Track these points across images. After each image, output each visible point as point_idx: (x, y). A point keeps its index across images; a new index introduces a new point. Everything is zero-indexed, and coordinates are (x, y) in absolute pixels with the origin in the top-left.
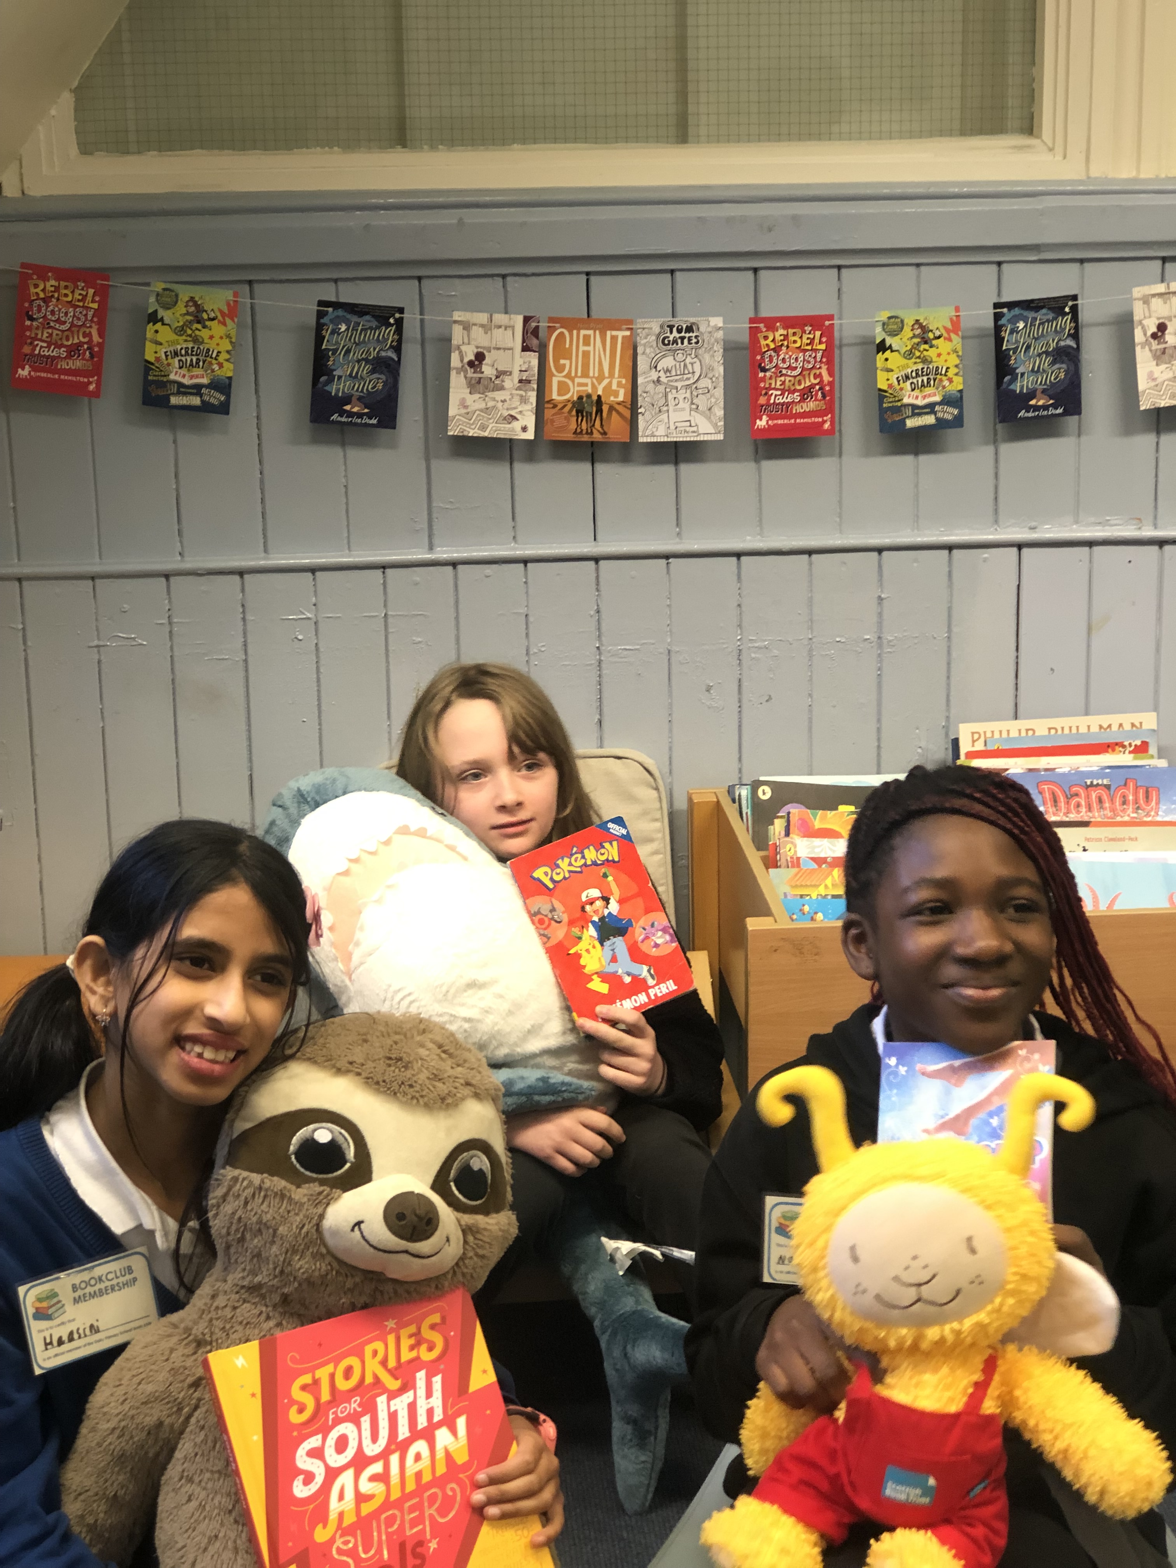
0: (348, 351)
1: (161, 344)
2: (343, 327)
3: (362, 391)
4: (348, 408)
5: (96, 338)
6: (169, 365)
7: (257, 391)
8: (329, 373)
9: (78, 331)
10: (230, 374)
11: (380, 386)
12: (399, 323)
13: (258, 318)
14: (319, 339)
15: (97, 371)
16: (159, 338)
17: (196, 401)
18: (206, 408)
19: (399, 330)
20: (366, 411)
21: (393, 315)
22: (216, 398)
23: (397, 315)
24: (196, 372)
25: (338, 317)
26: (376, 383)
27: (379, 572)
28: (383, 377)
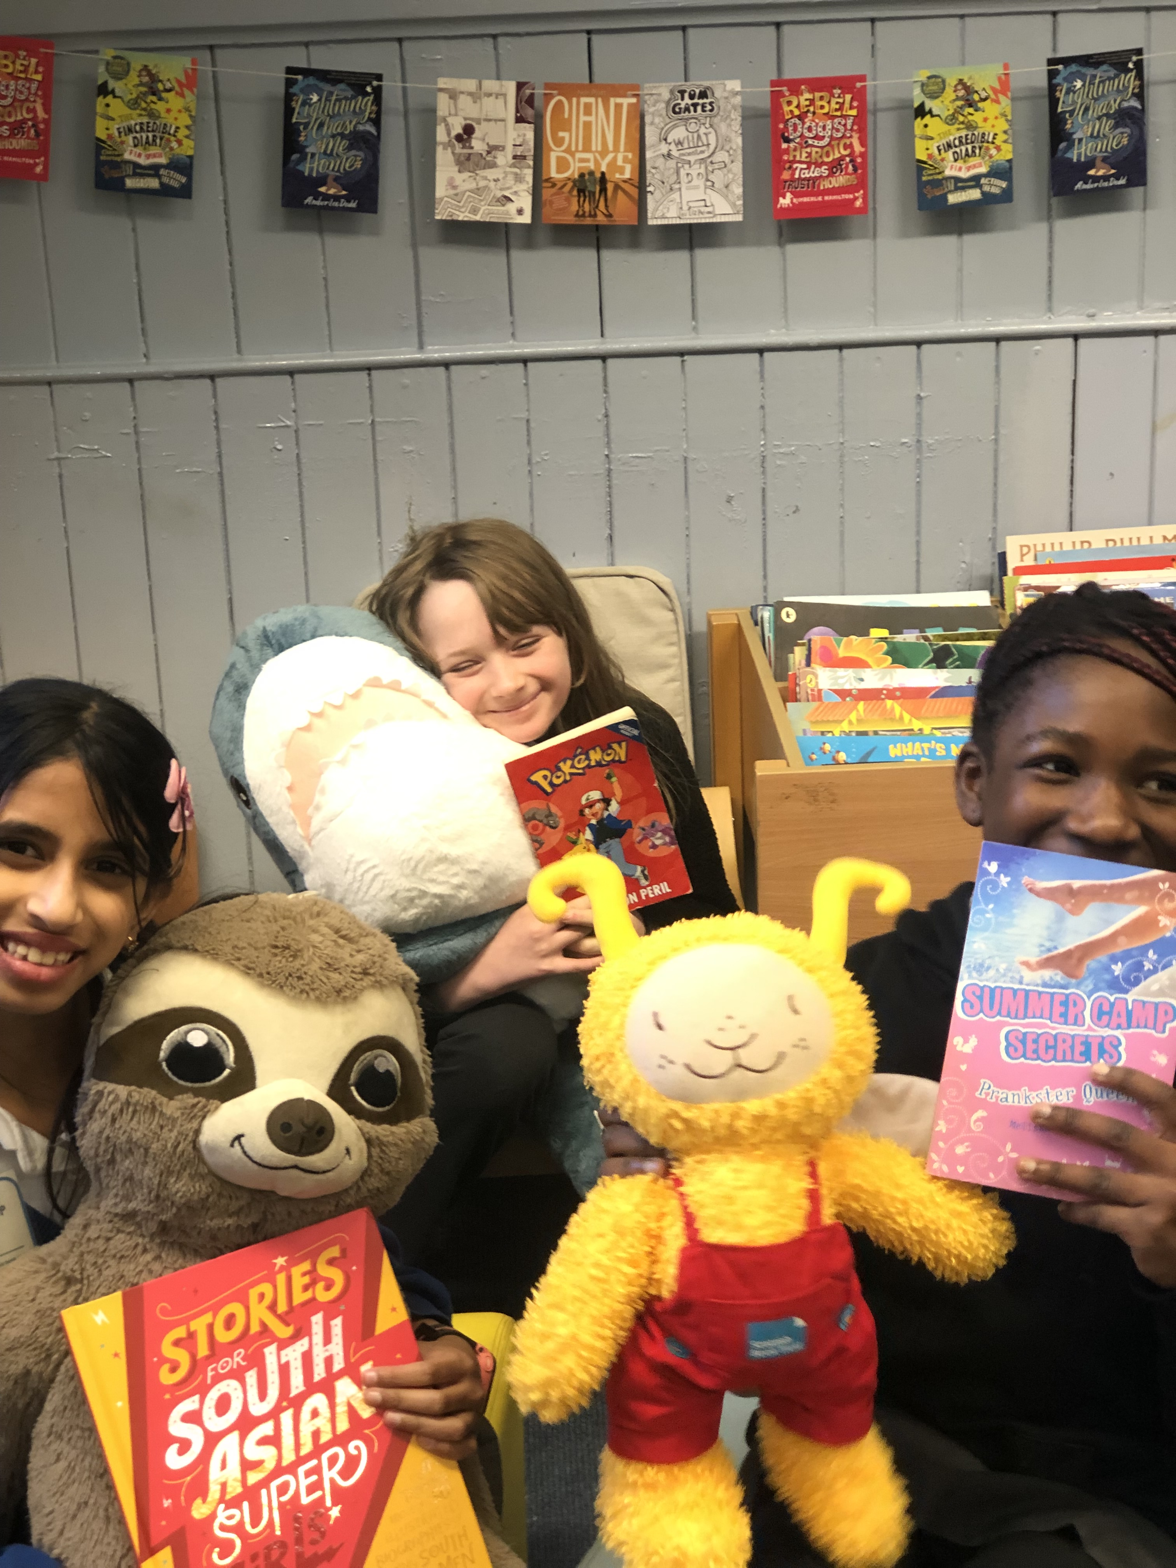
0: (321, 125)
1: (113, 119)
2: (315, 98)
3: (338, 171)
4: (323, 189)
5: (41, 114)
6: (122, 143)
7: (223, 173)
8: (301, 150)
9: (21, 107)
10: (190, 152)
11: (358, 165)
12: (378, 91)
13: (221, 88)
14: (289, 111)
15: (44, 151)
16: (111, 112)
17: (154, 183)
18: (166, 191)
19: (378, 101)
20: (344, 193)
21: (370, 84)
22: (176, 180)
23: (375, 83)
24: (153, 150)
25: (308, 86)
26: (353, 161)
27: (364, 375)
28: (361, 154)
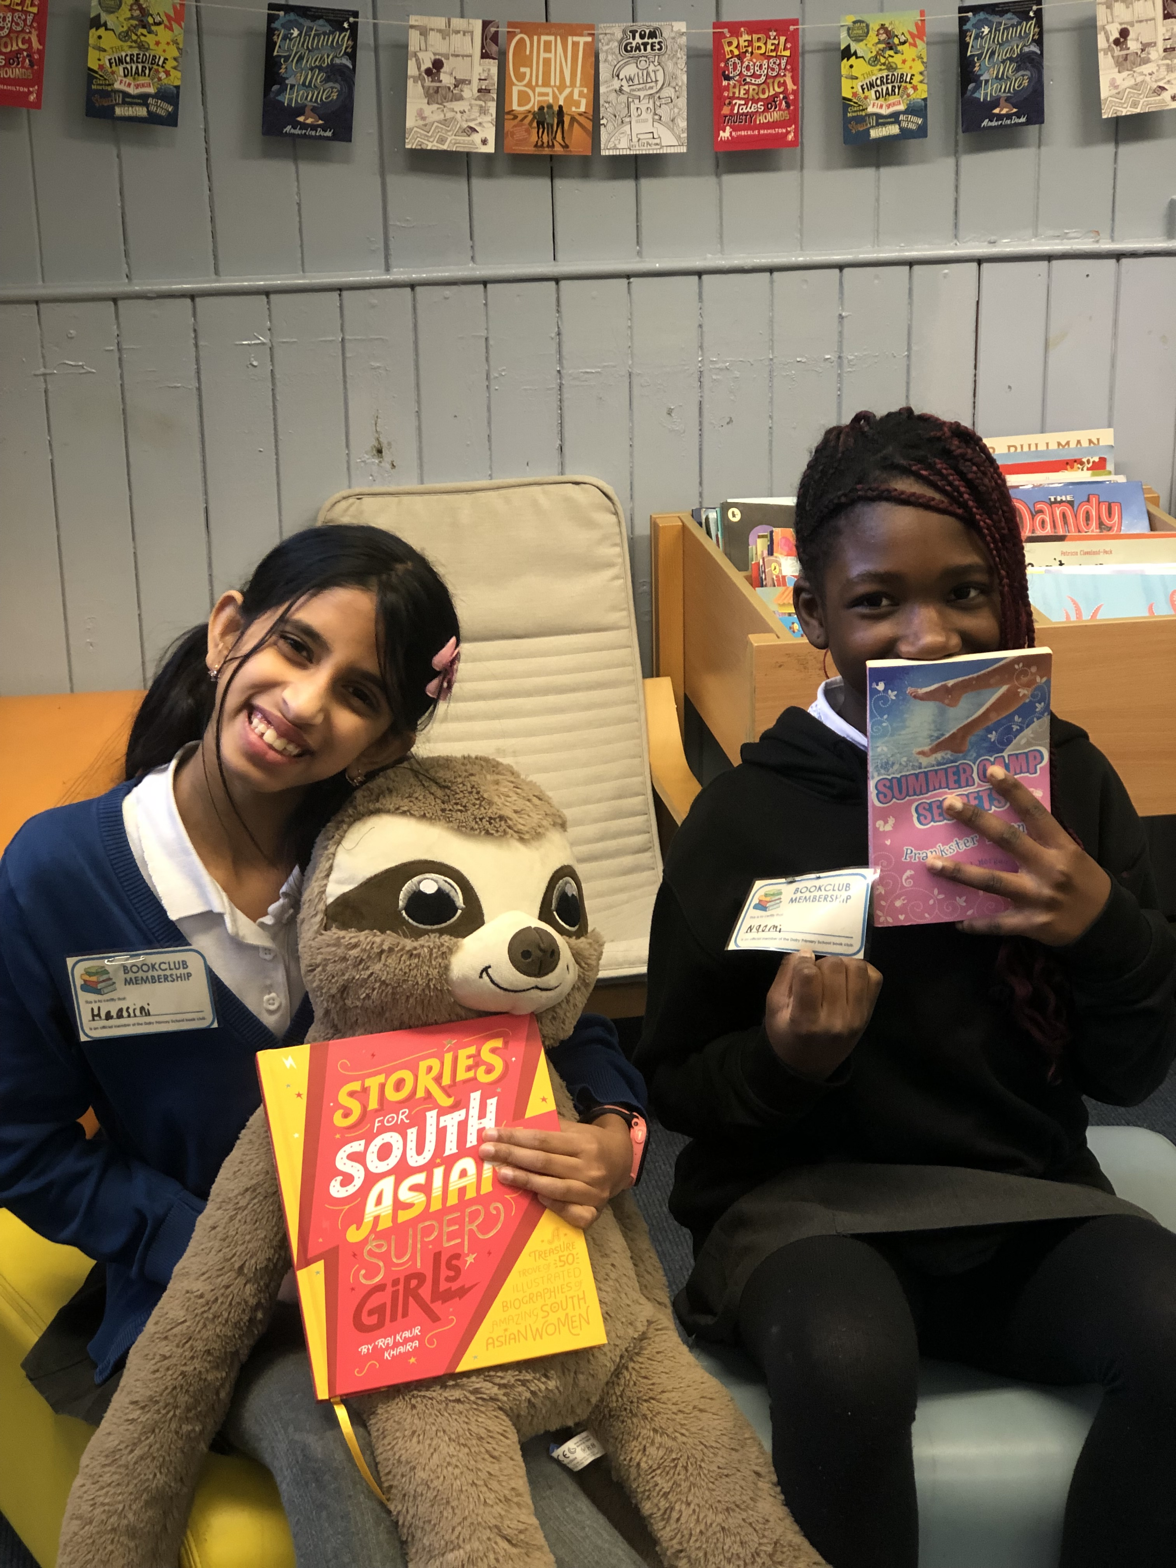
0: (301, 58)
1: (105, 51)
2: (296, 33)
3: (316, 101)
4: (301, 119)
5: (36, 45)
6: (113, 73)
7: (204, 103)
8: (281, 81)
9: (17, 38)
10: (177, 83)
11: (334, 96)
12: (354, 27)
13: (205, 24)
14: (270, 45)
15: (37, 79)
16: (103, 44)
17: (142, 112)
18: (153, 119)
19: (354, 36)
20: (321, 122)
21: (347, 20)
22: (163, 108)
23: (352, 20)
24: (142, 80)
25: (290, 21)
26: (330, 92)
27: (336, 294)
28: (337, 86)
